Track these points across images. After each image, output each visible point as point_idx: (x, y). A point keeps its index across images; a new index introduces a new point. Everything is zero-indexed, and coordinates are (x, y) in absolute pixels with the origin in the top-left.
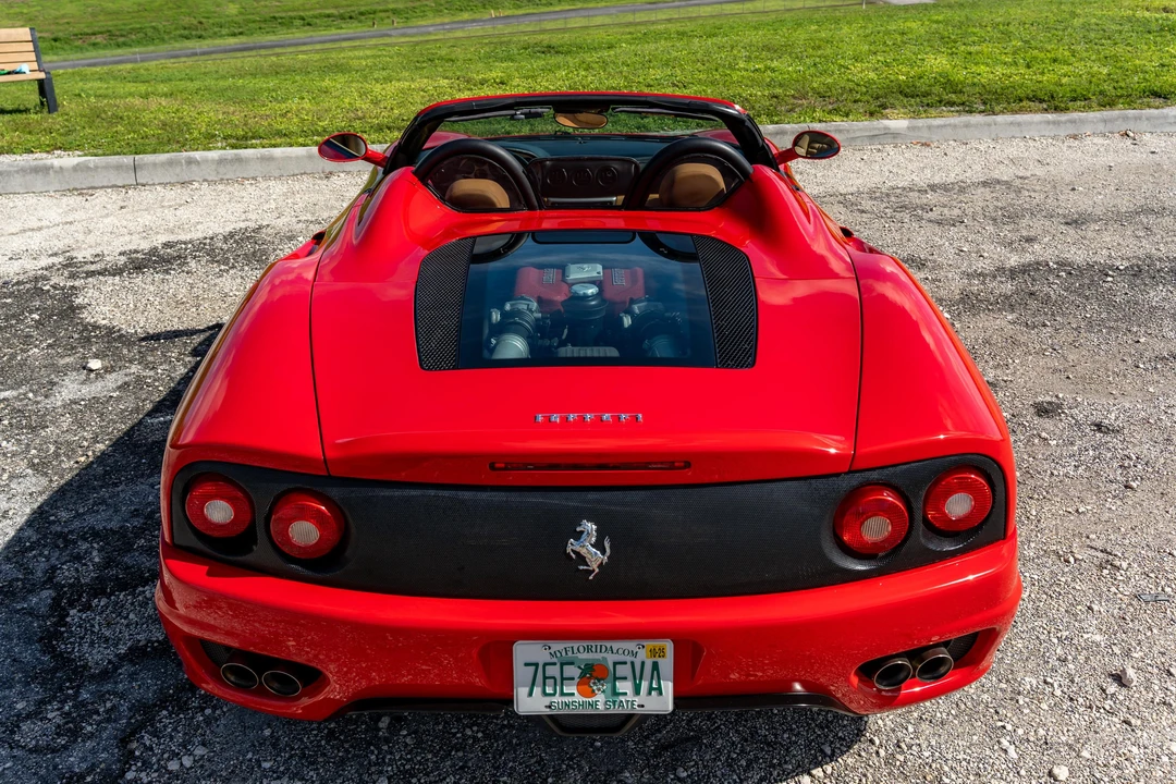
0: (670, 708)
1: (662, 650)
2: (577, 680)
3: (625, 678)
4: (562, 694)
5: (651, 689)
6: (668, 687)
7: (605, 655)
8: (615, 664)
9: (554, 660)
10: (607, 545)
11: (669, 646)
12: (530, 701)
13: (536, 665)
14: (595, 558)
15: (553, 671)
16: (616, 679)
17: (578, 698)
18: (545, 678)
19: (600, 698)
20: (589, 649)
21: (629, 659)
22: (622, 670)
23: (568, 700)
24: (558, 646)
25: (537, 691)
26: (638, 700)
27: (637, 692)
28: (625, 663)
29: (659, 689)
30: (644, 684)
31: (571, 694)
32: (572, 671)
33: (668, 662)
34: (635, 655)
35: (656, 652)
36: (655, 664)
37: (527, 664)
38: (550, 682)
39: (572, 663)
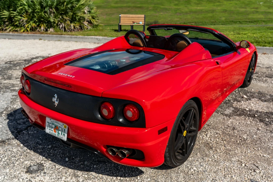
0: (66, 140)
1: (66, 127)
3: (60, 131)
5: (64, 135)
6: (66, 135)
7: (58, 124)
8: (59, 127)
9: (51, 123)
11: (67, 127)
12: (48, 130)
13: (48, 123)
14: (56, 103)
15: (51, 125)
17: (53, 132)
18: (50, 126)
19: (57, 133)
20: (56, 122)
21: (61, 127)
22: (60, 129)
23: (52, 132)
24: (52, 120)
25: (48, 128)
26: (62, 136)
27: (62, 135)
28: (60, 127)
29: (65, 135)
30: (63, 133)
31: (53, 131)
32: (53, 126)
33: (66, 130)
34: (62, 126)
35: (65, 127)
36: (65, 129)
37: (48, 122)
38: (50, 127)
39: (53, 124)
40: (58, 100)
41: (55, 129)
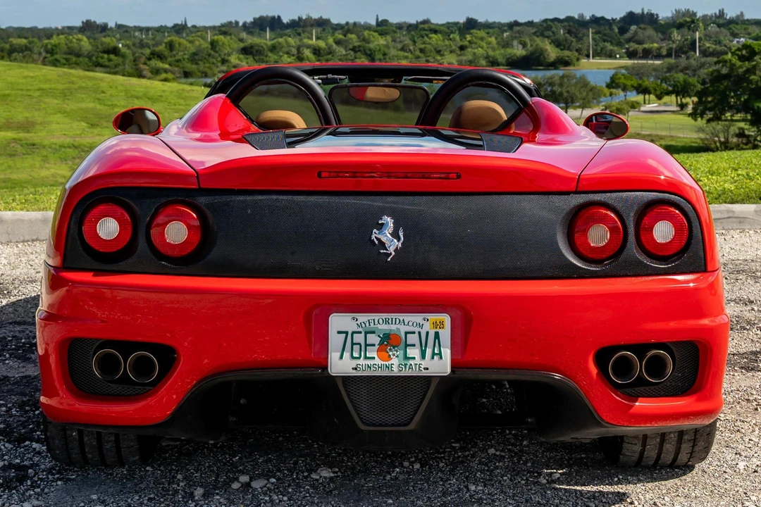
0: (449, 370)
1: (442, 323)
2: (377, 347)
3: (414, 345)
4: (366, 358)
5: (434, 354)
6: (447, 353)
7: (398, 326)
8: (406, 333)
9: (360, 329)
10: (401, 234)
11: (446, 319)
12: (340, 364)
13: (346, 333)
14: (393, 245)
15: (359, 338)
16: (406, 345)
17: (378, 361)
18: (353, 344)
19: (395, 362)
20: (386, 321)
21: (417, 329)
22: (412, 339)
23: (370, 363)
24: (363, 318)
25: (347, 355)
26: (424, 364)
27: (423, 356)
28: (414, 333)
29: (440, 354)
30: (429, 349)
31: (372, 358)
32: (374, 339)
33: (445, 333)
34: (421, 326)
35: (438, 324)
36: (437, 333)
37: (339, 332)
38: (356, 348)
39: (374, 332)
40: (401, 232)
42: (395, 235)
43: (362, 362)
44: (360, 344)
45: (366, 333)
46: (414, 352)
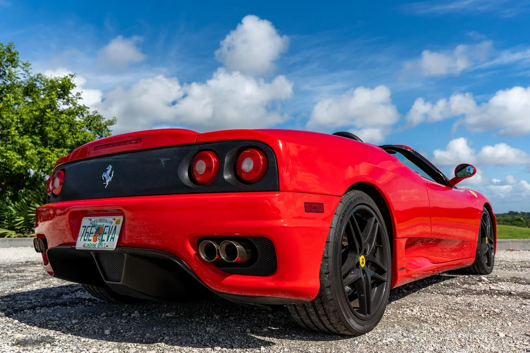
0: (115, 247)
2: (94, 234)
3: (106, 233)
4: (89, 240)
5: (112, 238)
6: (117, 237)
7: (103, 223)
8: (106, 227)
9: (91, 225)
11: (122, 220)
12: (80, 243)
13: (85, 227)
14: (108, 180)
15: (89, 229)
16: (104, 233)
17: (92, 242)
18: (86, 233)
19: (97, 242)
20: (100, 221)
21: (109, 224)
22: (107, 230)
23: (89, 243)
24: (94, 219)
25: (83, 238)
26: (107, 244)
27: (107, 240)
28: (108, 226)
30: (111, 236)
31: (91, 240)
32: (94, 230)
33: (119, 227)
34: (112, 223)
35: (118, 222)
36: (116, 226)
37: (83, 227)
38: (87, 235)
39: (94, 227)
40: (113, 173)
41: (95, 236)
42: (110, 175)
43: (87, 242)
44: (88, 233)
45: (92, 227)
46: (105, 237)
